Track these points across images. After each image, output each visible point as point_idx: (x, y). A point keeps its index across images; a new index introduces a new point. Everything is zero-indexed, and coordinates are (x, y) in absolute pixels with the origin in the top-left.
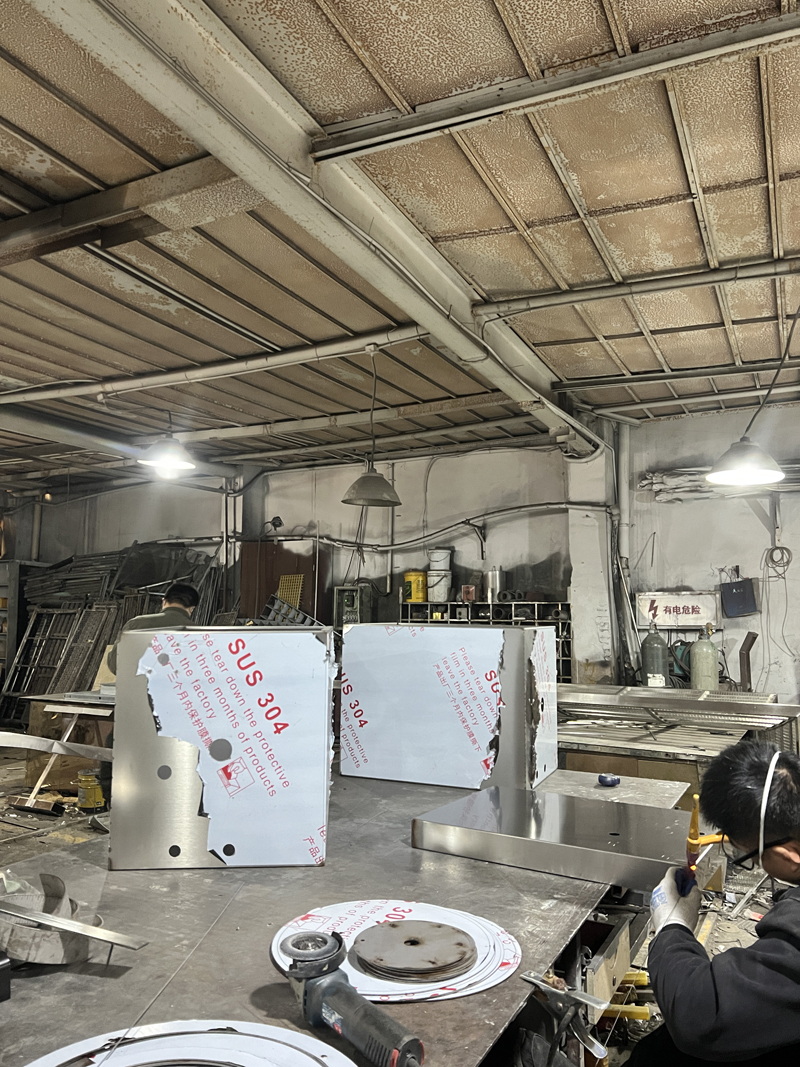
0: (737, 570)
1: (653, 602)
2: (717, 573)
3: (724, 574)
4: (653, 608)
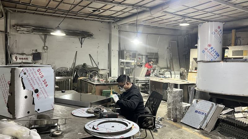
0: (36, 50)
1: (16, 57)
2: (32, 51)
3: (33, 51)
4: (16, 58)
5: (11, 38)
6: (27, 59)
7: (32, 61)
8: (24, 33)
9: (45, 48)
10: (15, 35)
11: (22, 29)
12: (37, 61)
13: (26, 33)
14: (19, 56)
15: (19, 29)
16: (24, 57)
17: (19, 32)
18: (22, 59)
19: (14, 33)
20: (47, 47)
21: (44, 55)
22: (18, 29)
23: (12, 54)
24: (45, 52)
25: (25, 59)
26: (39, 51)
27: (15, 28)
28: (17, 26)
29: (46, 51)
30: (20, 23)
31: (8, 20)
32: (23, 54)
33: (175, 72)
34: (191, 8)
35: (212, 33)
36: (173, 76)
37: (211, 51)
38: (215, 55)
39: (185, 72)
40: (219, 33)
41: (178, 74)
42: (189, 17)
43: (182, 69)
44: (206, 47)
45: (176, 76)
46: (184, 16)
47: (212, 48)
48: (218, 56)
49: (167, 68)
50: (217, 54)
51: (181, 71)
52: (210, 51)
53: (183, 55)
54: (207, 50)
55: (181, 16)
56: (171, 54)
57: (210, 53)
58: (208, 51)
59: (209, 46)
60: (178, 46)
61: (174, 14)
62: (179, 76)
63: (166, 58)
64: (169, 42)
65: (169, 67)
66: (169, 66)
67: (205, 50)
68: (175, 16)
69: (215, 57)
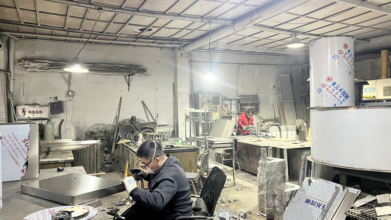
0: (56, 98)
1: (24, 109)
2: (49, 99)
3: (51, 99)
4: (24, 111)
5: (16, 81)
6: (41, 112)
7: (49, 115)
8: (36, 71)
9: (70, 93)
10: (22, 75)
11: (33, 65)
12: (57, 115)
13: (38, 72)
14: (28, 108)
15: (29, 66)
16: (36, 109)
17: (29, 70)
18: (33, 112)
19: (20, 72)
20: (72, 91)
21: (68, 106)
22: (26, 66)
23: (18, 105)
24: (71, 100)
25: (37, 112)
26: (59, 99)
27: (21, 63)
28: (25, 60)
29: (71, 98)
30: (30, 55)
31: (12, 52)
32: (34, 105)
33: (287, 126)
34: (303, 16)
35: (334, 57)
36: (284, 133)
37: (333, 90)
38: (340, 97)
39: (304, 127)
40: (347, 56)
41: (293, 130)
42: (304, 33)
43: (299, 122)
44: (325, 82)
45: (290, 133)
46: (294, 32)
47: (334, 84)
48: (347, 97)
49: (276, 120)
50: (344, 93)
51: (298, 125)
52: (331, 89)
53: (301, 97)
54: (325, 88)
55: (288, 31)
56: (280, 95)
57: (331, 93)
58: (327, 89)
59: (329, 79)
60: (292, 83)
61: (276, 29)
62: (295, 133)
63: (272, 103)
64: (277, 77)
65: (278, 119)
66: (277, 116)
67: (322, 88)
68: (278, 32)
69: (341, 99)
